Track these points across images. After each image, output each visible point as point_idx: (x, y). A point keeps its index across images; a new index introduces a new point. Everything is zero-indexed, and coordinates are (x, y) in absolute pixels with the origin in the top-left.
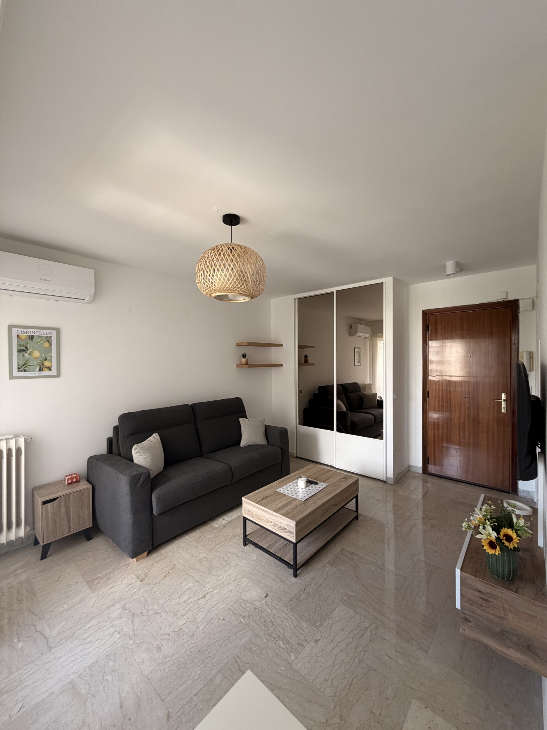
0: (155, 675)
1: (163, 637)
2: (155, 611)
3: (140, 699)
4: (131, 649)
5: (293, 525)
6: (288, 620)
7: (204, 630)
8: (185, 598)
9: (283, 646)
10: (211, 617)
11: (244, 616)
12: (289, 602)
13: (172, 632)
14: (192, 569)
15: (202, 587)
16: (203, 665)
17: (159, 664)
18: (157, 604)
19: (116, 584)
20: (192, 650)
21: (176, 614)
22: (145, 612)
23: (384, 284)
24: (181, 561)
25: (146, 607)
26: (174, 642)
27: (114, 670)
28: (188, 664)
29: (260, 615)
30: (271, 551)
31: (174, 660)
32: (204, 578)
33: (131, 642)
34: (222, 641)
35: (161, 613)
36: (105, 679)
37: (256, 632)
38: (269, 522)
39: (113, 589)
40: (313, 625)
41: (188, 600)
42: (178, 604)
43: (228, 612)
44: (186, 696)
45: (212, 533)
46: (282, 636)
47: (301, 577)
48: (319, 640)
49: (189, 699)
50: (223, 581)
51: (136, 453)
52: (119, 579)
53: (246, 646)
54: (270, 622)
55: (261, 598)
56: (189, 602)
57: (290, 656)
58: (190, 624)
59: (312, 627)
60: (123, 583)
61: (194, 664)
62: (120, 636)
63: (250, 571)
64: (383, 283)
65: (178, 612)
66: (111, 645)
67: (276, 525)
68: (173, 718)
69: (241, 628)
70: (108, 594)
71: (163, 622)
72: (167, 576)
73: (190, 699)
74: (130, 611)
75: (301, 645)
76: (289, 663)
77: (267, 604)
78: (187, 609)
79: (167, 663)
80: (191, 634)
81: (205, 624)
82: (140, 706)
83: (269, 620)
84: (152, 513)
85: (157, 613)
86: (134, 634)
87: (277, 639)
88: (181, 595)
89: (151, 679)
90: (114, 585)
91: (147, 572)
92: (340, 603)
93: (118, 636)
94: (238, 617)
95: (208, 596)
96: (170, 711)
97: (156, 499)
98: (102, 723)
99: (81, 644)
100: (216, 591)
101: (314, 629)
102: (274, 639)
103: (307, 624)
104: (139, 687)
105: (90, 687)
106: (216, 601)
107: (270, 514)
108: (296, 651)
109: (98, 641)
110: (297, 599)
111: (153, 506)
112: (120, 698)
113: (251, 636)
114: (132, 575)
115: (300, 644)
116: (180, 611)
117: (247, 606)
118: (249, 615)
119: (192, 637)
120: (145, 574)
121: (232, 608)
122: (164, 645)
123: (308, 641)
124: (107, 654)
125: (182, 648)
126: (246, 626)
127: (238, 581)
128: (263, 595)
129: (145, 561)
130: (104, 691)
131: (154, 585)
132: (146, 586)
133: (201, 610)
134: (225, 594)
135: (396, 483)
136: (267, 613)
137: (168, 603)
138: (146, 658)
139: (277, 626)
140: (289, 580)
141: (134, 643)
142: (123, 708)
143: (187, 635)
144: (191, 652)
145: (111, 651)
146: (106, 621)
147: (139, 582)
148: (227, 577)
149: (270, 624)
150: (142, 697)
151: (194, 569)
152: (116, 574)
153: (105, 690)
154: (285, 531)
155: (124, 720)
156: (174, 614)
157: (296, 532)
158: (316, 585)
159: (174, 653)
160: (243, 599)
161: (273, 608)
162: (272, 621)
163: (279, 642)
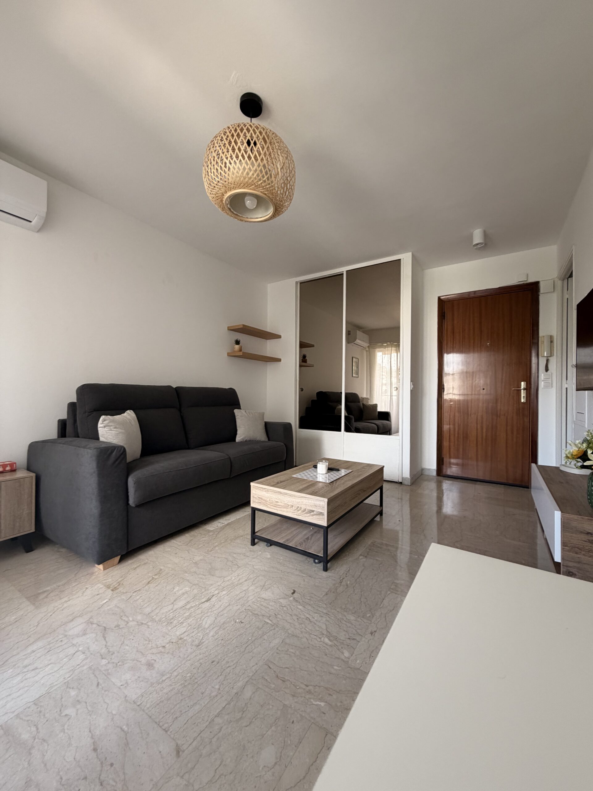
0: (148, 698)
1: (155, 651)
2: (137, 622)
3: (126, 735)
4: (105, 670)
5: (323, 503)
6: (329, 614)
7: (216, 637)
8: (181, 603)
9: (330, 643)
10: (222, 621)
11: (269, 616)
12: (324, 596)
13: (168, 643)
14: (186, 572)
15: (203, 590)
16: (221, 678)
17: (152, 684)
18: (141, 613)
19: (74, 597)
20: (201, 661)
21: (171, 623)
22: (122, 624)
23: (402, 260)
24: (169, 566)
25: (124, 618)
26: (172, 654)
27: (78, 701)
28: (199, 679)
29: (291, 613)
30: (290, 545)
31: (177, 676)
32: (204, 581)
33: (104, 662)
34: (244, 646)
35: (148, 624)
36: (63, 714)
37: (290, 632)
38: (289, 507)
39: (69, 602)
40: (363, 617)
41: (186, 605)
42: (171, 611)
43: (246, 614)
44: (203, 720)
45: (207, 536)
46: (325, 632)
47: (333, 571)
48: (375, 631)
49: (208, 723)
50: (231, 582)
51: (105, 427)
52: (77, 591)
53: (279, 648)
54: (306, 619)
55: (287, 595)
56: (188, 607)
57: (343, 653)
58: (193, 632)
59: (362, 618)
60: (85, 594)
61: (209, 679)
62: (85, 657)
63: (266, 569)
64: (400, 259)
65: (173, 620)
66: (71, 669)
67: (298, 509)
68: (186, 752)
69: (268, 629)
70: (61, 609)
71: (153, 633)
72: (151, 582)
73: (210, 723)
74: (99, 625)
75: (354, 639)
76: (344, 661)
77: (297, 601)
78: (185, 615)
79: (166, 681)
80: (197, 642)
81: (215, 629)
82: (127, 744)
83: (304, 617)
84: (128, 504)
85: (142, 623)
86: (109, 652)
87: (320, 636)
88: (175, 601)
89: (142, 704)
90: (71, 598)
91: (120, 580)
92: (389, 592)
93: (82, 657)
94: (261, 617)
95: (214, 599)
96: (179, 742)
97: (135, 484)
98: (61, 778)
99: (18, 674)
100: (224, 593)
101: (365, 621)
102: (315, 637)
103: (354, 616)
104: (124, 718)
105: (37, 729)
106: (226, 603)
107: (291, 496)
108: (349, 646)
109: (49, 667)
110: (334, 592)
111: (129, 494)
112: (92, 738)
113: (283, 637)
114: (99, 585)
115: (352, 639)
116: (176, 618)
117: (270, 605)
118: (275, 614)
119: (198, 646)
120: (119, 582)
121: (250, 608)
122: (157, 660)
123: (362, 634)
124: (65, 681)
125: (186, 661)
126: (274, 627)
127: (252, 581)
128: (289, 592)
129: (116, 569)
130: (63, 731)
131: (133, 592)
132: (122, 595)
133: (206, 615)
134: (237, 595)
135: (412, 484)
136: (299, 610)
137: (157, 611)
138: (130, 679)
139: (316, 622)
140: (318, 575)
141: (109, 663)
142: (99, 750)
143: (192, 645)
144: (201, 664)
145: (71, 677)
146: (61, 641)
147: (109, 592)
148: (236, 577)
149: (306, 621)
150: (130, 731)
151: (189, 572)
152: (73, 585)
153: (64, 729)
154: (312, 513)
155: (102, 767)
156: (168, 623)
157: (328, 513)
158: (353, 577)
159: (175, 668)
160: (263, 598)
161: (306, 604)
162: (308, 618)
163: (324, 640)
